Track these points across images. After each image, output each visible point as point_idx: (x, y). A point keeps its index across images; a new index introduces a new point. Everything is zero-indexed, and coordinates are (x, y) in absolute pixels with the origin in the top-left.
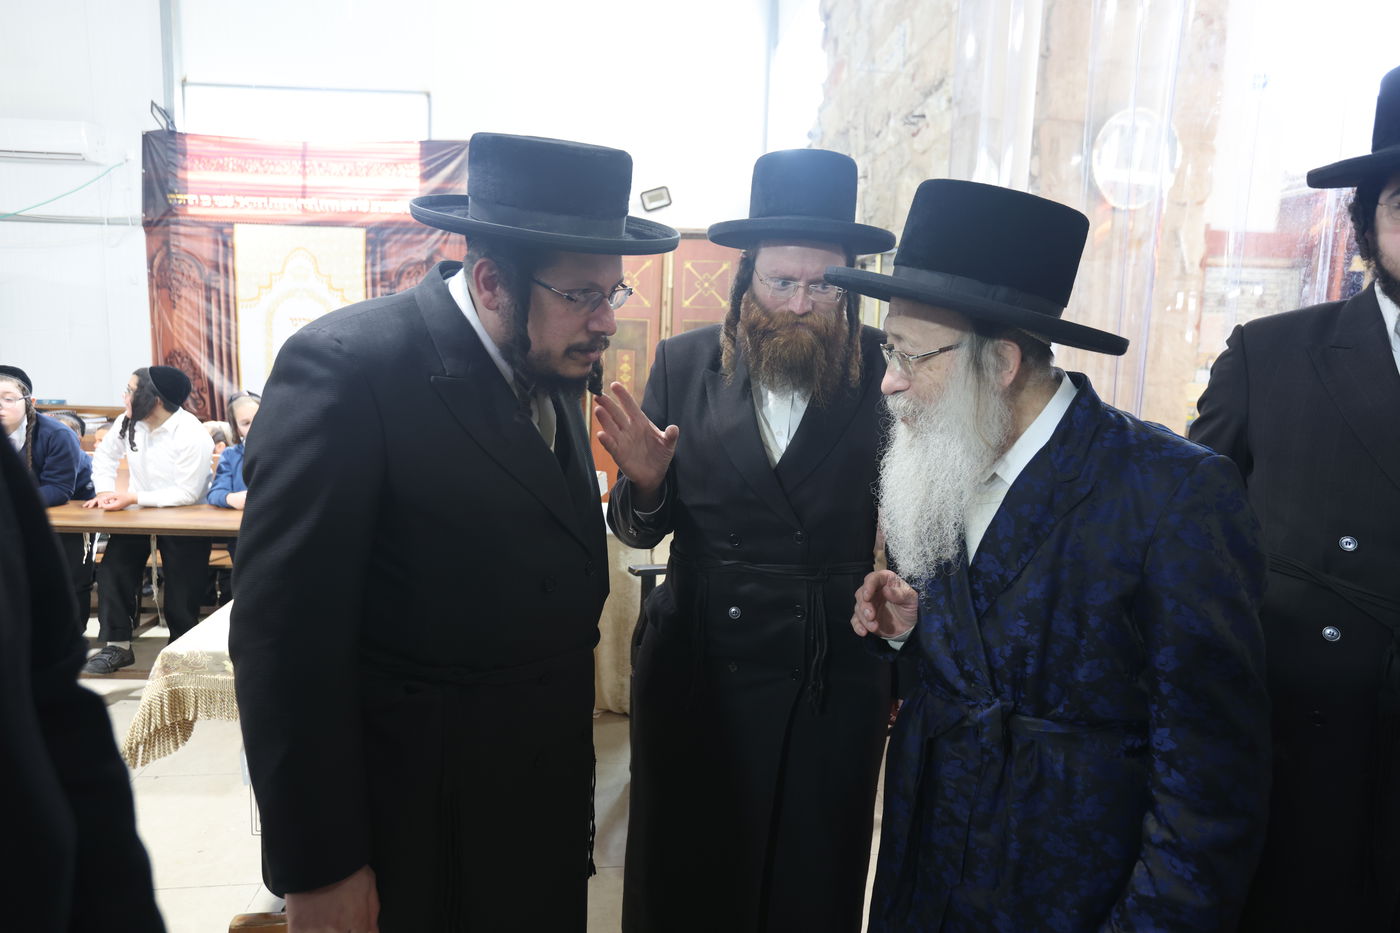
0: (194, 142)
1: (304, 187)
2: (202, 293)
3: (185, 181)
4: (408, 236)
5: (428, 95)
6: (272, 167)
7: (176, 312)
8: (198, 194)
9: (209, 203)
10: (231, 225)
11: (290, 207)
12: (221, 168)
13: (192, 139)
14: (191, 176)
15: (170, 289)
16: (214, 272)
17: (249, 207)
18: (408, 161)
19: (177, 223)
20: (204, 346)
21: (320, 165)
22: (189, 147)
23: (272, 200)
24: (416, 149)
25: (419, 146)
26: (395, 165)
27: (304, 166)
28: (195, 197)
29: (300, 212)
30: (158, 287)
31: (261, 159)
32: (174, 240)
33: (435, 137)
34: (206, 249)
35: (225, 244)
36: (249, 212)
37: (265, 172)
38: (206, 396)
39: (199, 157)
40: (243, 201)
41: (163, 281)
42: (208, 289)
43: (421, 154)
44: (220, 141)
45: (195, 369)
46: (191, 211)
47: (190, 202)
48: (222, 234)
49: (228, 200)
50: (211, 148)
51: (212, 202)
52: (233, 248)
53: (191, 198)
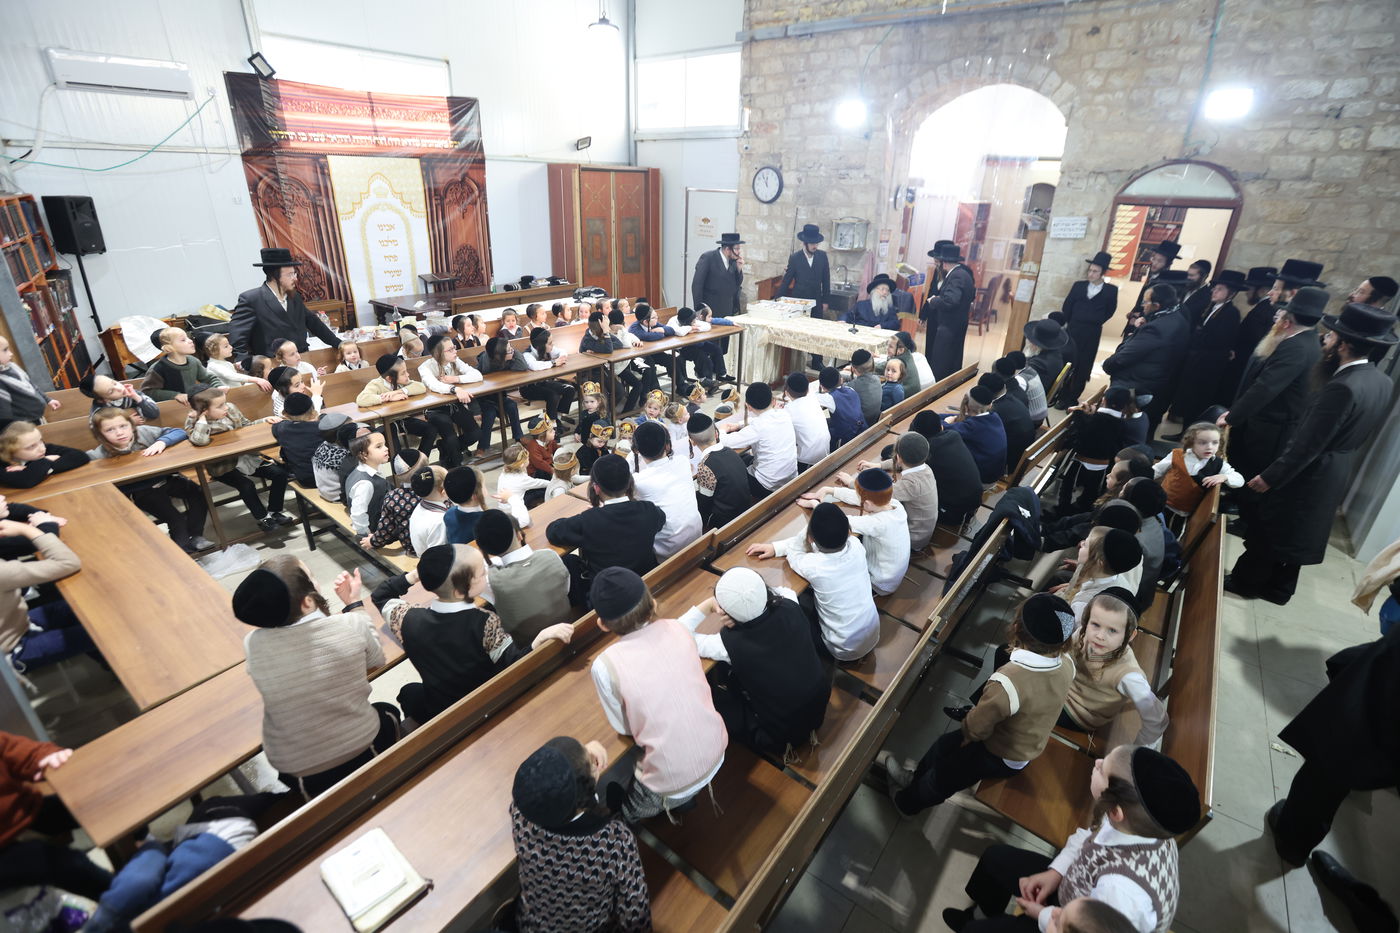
0: (286, 87)
1: (375, 127)
2: (310, 210)
3: (283, 120)
4: (448, 164)
5: (448, 63)
6: (349, 111)
7: (292, 226)
8: (296, 131)
9: (306, 139)
10: (324, 156)
11: (365, 142)
12: (309, 109)
13: (284, 84)
14: (287, 115)
15: (283, 208)
16: (317, 193)
17: (337, 141)
18: (440, 111)
19: (281, 154)
20: (318, 251)
21: (384, 111)
22: (280, 91)
23: (354, 137)
24: (445, 103)
25: (446, 100)
26: (434, 113)
27: (373, 110)
28: (293, 133)
29: (374, 147)
30: (266, 207)
31: (341, 104)
32: (280, 168)
33: (455, 95)
34: (307, 174)
35: (323, 173)
36: (338, 146)
37: (344, 114)
38: (325, 288)
39: (291, 100)
40: (333, 137)
41: (268, 198)
42: (315, 206)
43: (448, 106)
44: (305, 87)
45: (314, 268)
46: (293, 145)
47: (291, 138)
48: (319, 162)
49: (318, 136)
50: (301, 93)
51: (308, 137)
52: (329, 175)
53: (290, 134)
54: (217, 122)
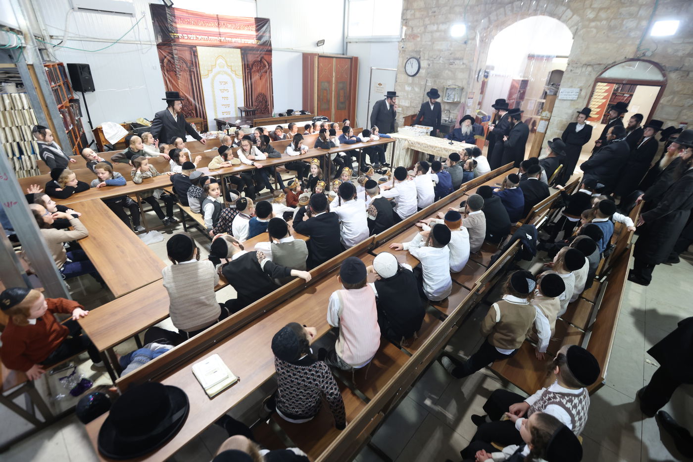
0: (178, 12)
1: (219, 32)
2: (188, 73)
3: (176, 28)
4: (254, 52)
6: (207, 24)
7: (179, 81)
8: (183, 34)
9: (187, 38)
10: (195, 47)
11: (215, 40)
12: (189, 23)
13: (177, 10)
14: (178, 26)
15: (176, 72)
16: (191, 65)
17: (202, 39)
18: (251, 25)
19: (175, 45)
20: (191, 94)
21: (224, 24)
22: (176, 14)
23: (210, 37)
24: (253, 21)
25: (254, 19)
26: (248, 26)
27: (219, 24)
28: (181, 35)
29: (219, 42)
30: (167, 71)
31: (204, 21)
32: (175, 52)
33: (259, 17)
34: (187, 55)
35: (194, 55)
36: (202, 42)
37: (205, 26)
38: (194, 112)
39: (180, 18)
40: (200, 37)
41: (168, 67)
42: (190, 71)
43: (255, 22)
44: (187, 12)
45: (189, 102)
46: (181, 40)
47: (180, 37)
48: (193, 49)
49: (193, 36)
50: (185, 15)
52: (197, 56)
53: (180, 35)
54: (146, 29)
